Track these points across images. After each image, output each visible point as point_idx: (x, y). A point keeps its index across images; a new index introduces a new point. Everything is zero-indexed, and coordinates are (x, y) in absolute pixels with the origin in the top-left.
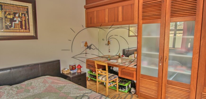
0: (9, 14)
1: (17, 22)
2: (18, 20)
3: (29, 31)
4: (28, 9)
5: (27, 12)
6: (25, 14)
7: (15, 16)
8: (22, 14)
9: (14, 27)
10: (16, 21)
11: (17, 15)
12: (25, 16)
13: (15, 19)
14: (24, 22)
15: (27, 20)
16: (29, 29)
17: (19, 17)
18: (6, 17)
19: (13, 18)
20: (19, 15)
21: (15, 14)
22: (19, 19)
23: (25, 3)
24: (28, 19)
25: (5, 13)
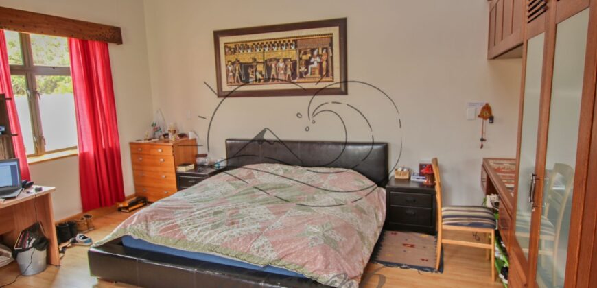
0: (305, 53)
1: (316, 65)
2: (316, 61)
3: (333, 79)
4: (332, 38)
5: (331, 44)
6: (327, 49)
7: (312, 54)
8: (323, 49)
9: (311, 74)
10: (313, 63)
11: (315, 53)
12: (327, 52)
13: (312, 60)
14: (324, 65)
15: (330, 60)
16: (333, 75)
17: (318, 55)
18: (300, 59)
19: (310, 58)
20: (318, 52)
21: (312, 50)
22: (318, 59)
23: (328, 29)
24: (332, 57)
25: (300, 52)
